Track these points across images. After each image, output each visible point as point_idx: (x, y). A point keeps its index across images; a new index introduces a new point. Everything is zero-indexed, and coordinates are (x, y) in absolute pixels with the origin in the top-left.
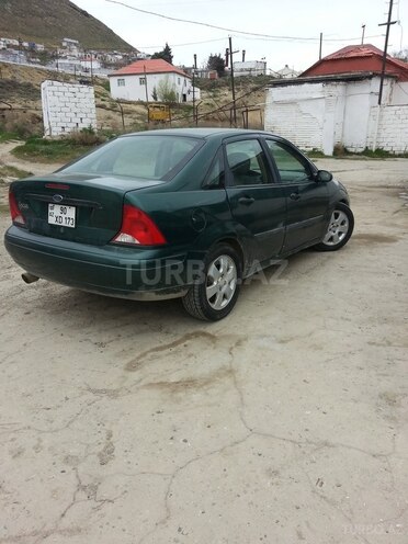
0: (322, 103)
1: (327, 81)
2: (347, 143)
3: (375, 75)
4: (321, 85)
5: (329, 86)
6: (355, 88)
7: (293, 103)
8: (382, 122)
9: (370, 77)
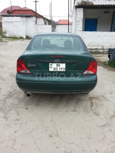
0: (21, 23)
1: (21, 16)
2: (29, 35)
3: (34, 16)
4: (20, 17)
5: (22, 18)
6: (29, 19)
7: (12, 22)
8: (38, 29)
9: (33, 16)
